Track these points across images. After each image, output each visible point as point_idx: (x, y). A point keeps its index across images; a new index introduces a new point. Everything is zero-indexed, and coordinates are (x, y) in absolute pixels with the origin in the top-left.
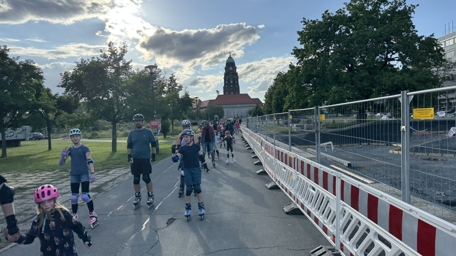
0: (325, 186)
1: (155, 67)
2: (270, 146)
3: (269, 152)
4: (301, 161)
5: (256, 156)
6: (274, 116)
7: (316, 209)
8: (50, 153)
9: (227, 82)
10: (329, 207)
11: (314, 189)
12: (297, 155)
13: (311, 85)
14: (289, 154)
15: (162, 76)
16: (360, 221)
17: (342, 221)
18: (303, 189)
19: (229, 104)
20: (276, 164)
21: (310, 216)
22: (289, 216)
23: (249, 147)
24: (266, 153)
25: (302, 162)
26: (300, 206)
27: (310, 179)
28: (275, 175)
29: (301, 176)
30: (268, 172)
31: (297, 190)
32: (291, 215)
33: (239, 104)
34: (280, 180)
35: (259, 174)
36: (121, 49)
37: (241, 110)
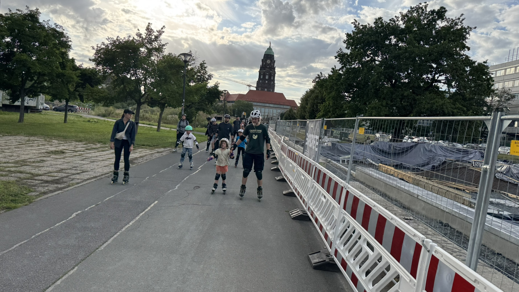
1: (190, 55)
2: (285, 147)
3: (284, 152)
7: (302, 189)
8: (65, 125)
9: (262, 76)
10: (308, 186)
11: (303, 176)
14: (295, 152)
16: (318, 189)
18: (298, 177)
20: (287, 162)
21: (299, 195)
25: (301, 158)
26: (294, 190)
27: (303, 169)
28: (285, 170)
29: (299, 168)
30: (281, 168)
31: (295, 179)
32: (287, 196)
34: (287, 174)
35: (272, 170)
36: (157, 32)
37: (273, 111)
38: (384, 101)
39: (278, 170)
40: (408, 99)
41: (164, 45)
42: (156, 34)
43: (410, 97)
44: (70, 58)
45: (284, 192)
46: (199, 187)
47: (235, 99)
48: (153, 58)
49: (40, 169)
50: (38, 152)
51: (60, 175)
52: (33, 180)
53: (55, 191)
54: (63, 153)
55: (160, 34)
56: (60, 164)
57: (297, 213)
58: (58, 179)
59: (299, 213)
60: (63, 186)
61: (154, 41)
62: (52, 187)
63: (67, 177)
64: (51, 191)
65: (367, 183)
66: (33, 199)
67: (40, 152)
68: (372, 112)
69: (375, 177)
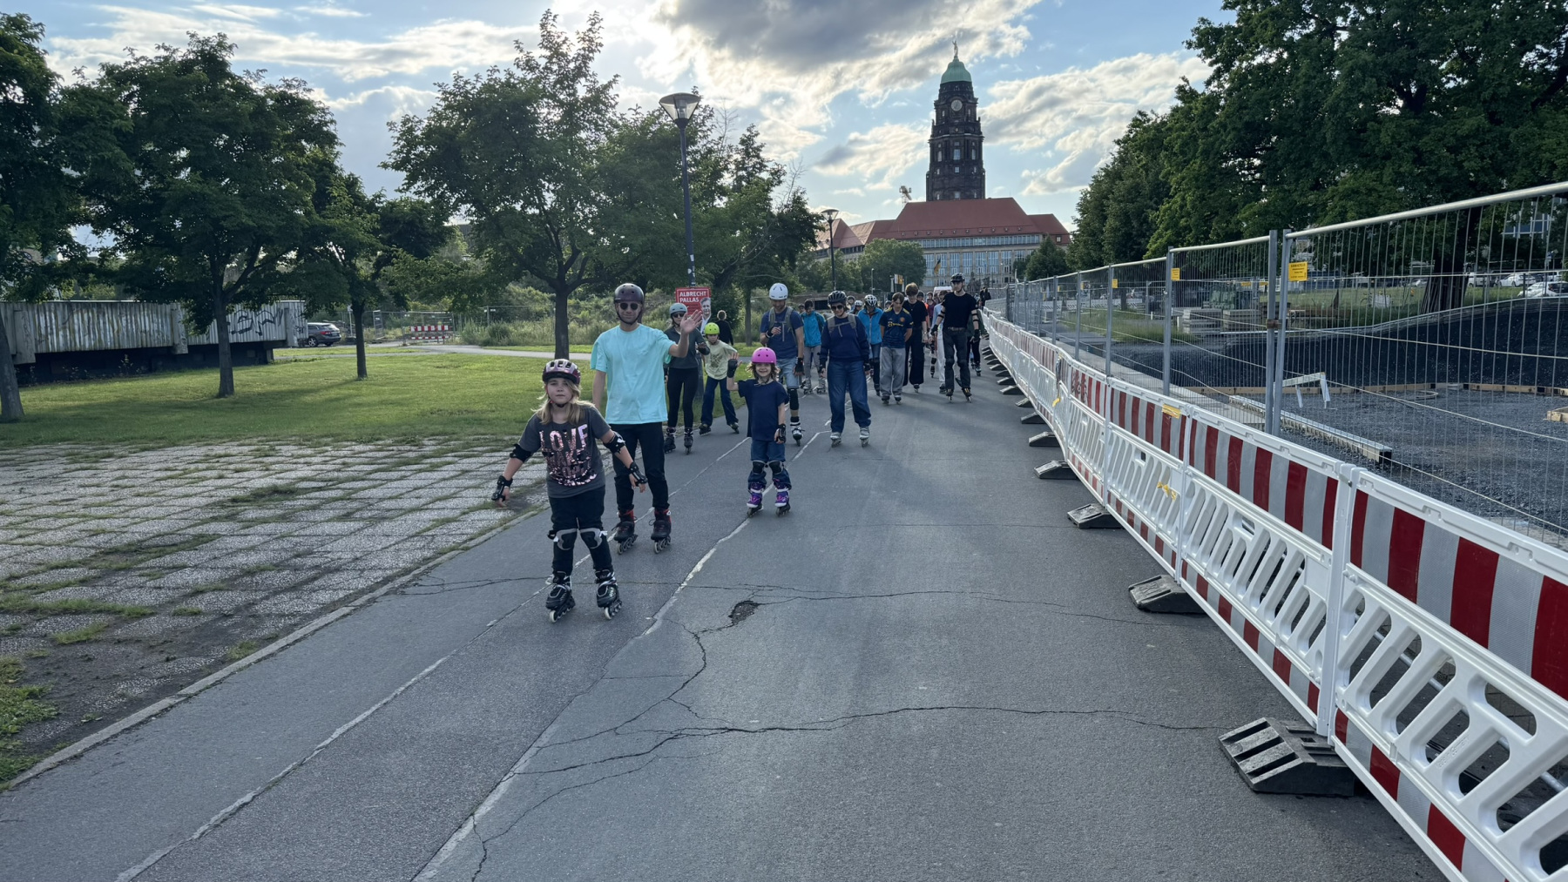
0: (1294, 516)
1: (694, 98)
2: (1091, 379)
3: (1086, 399)
4: (1209, 428)
5: (1038, 416)
6: (1112, 274)
7: (1253, 595)
8: (364, 387)
9: (940, 154)
10: (1303, 589)
11: (1249, 525)
12: (1192, 408)
13: (1257, 162)
14: (1161, 404)
15: (714, 135)
16: (1418, 636)
17: (1348, 638)
18: (1207, 527)
19: (946, 238)
20: (1111, 443)
21: (1229, 622)
22: (1149, 618)
23: (1010, 387)
24: (1077, 403)
25: (1212, 433)
26: (1192, 586)
27: (1238, 492)
28: (1105, 479)
29: (1203, 481)
30: (1080, 470)
31: (1185, 532)
32: (1159, 616)
33: (980, 236)
34: (1122, 497)
35: (1046, 476)
36: (581, 39)
37: (987, 258)
41: (609, 85)
42: (575, 50)
46: (757, 605)
47: (863, 240)
49: (161, 583)
50: (203, 501)
52: (104, 642)
54: (292, 493)
61: (576, 77)
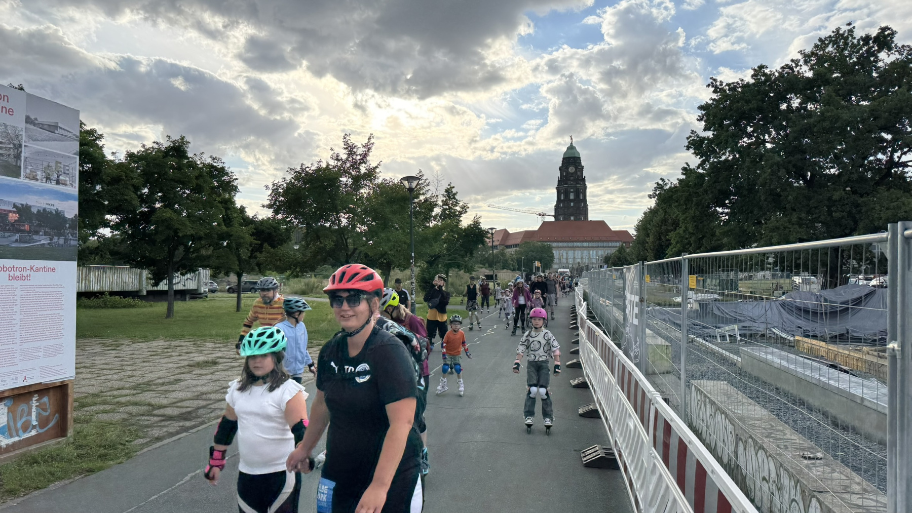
9: (562, 196)
19: (566, 241)
33: (586, 241)
36: (364, 147)
37: (589, 254)
38: (794, 213)
39: (578, 366)
40: (844, 205)
41: (376, 167)
42: (360, 151)
43: (846, 202)
44: (238, 205)
45: (581, 411)
47: (518, 241)
48: (362, 191)
49: (167, 396)
50: (175, 366)
51: (196, 403)
52: (151, 415)
53: (178, 433)
54: (215, 363)
55: (369, 150)
56: (204, 385)
57: (594, 454)
58: (189, 413)
59: (597, 453)
60: (193, 423)
61: (360, 163)
62: (174, 426)
63: (204, 407)
64: (171, 435)
65: (764, 377)
66: (134, 452)
67: (179, 365)
68: (771, 236)
69: (776, 365)
